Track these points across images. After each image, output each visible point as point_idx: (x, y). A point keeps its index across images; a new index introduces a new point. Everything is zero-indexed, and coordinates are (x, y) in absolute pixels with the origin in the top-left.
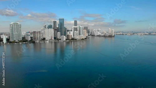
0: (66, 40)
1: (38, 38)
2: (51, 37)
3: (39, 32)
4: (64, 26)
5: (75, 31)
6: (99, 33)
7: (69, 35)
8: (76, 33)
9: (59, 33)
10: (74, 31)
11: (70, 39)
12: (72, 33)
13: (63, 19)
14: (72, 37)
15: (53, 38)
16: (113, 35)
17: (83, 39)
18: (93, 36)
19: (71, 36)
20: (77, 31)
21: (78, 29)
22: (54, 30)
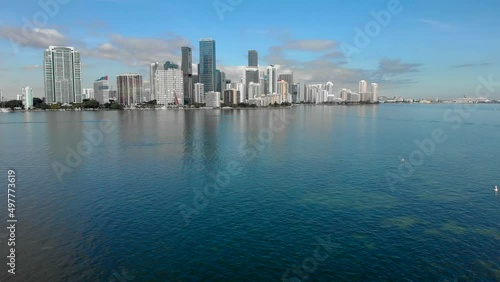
0: (222, 105)
1: (131, 98)
2: (175, 94)
3: (137, 77)
4: (217, 68)
5: (251, 83)
6: (328, 95)
7: (232, 92)
8: (254, 87)
9: (199, 85)
10: (247, 83)
11: (235, 102)
12: (241, 87)
13: (214, 42)
14: (241, 101)
15: (181, 100)
16: (375, 100)
17: (276, 105)
18: (309, 103)
19: (238, 92)
20: (256, 81)
21: (261, 78)
22: (184, 75)
